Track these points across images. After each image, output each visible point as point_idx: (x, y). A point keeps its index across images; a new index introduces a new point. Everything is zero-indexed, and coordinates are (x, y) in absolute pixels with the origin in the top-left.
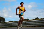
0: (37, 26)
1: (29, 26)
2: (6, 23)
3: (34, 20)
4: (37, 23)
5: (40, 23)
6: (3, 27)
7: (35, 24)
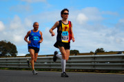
1: (78, 71)
2: (19, 59)
3: (93, 56)
5: (106, 64)
7: (94, 66)
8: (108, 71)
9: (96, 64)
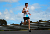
0: (41, 29)
2: (8, 26)
4: (40, 26)
6: (5, 30)
7: (39, 27)
8: (44, 29)
9: (39, 26)
